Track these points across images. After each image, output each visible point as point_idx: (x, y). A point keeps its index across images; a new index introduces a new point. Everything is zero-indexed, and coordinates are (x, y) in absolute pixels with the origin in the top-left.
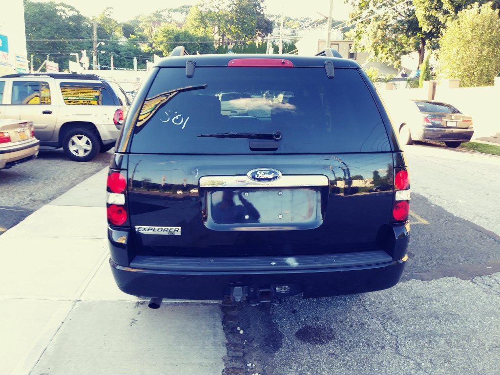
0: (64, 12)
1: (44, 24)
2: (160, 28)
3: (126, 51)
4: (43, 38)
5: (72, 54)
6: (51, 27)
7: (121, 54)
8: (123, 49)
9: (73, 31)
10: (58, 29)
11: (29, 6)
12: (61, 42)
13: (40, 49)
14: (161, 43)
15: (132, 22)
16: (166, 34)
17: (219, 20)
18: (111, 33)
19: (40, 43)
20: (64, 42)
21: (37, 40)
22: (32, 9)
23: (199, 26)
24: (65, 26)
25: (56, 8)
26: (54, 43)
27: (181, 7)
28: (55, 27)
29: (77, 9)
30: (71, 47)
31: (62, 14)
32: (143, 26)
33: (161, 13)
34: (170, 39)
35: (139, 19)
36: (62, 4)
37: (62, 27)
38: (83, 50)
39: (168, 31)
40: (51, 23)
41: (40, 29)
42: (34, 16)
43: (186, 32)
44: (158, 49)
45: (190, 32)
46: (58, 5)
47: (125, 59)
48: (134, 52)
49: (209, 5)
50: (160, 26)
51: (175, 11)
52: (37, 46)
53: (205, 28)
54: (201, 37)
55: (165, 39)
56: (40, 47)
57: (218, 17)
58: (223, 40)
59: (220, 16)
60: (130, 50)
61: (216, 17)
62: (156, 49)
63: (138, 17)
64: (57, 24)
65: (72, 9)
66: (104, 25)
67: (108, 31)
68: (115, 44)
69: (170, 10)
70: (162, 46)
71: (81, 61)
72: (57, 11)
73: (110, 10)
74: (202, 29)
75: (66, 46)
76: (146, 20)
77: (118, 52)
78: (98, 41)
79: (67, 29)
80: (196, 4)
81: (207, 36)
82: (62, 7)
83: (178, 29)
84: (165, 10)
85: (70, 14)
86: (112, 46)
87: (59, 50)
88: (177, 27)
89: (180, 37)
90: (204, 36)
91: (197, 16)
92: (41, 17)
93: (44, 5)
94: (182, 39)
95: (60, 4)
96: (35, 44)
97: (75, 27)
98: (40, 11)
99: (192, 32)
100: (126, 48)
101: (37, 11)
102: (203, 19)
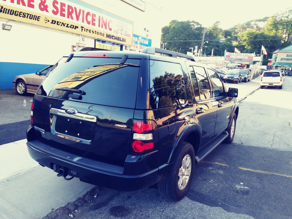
0: (193, 25)
1: (182, 33)
2: (246, 31)
3: (223, 46)
4: (181, 40)
5: (190, 48)
6: (185, 34)
7: (220, 47)
8: (221, 45)
9: (196, 36)
10: (189, 35)
11: (177, 23)
12: (189, 42)
13: (178, 45)
14: (245, 40)
15: (232, 29)
16: (249, 35)
17: (287, 25)
18: (216, 36)
19: (179, 42)
20: (191, 42)
21: (178, 41)
22: (178, 25)
23: (272, 30)
24: (193, 33)
25: (190, 24)
26: (186, 42)
27: (264, 18)
28: (187, 34)
29: (200, 24)
30: (194, 44)
31: (192, 26)
32: (238, 31)
33: (251, 23)
34: (251, 38)
35: (236, 27)
36: (193, 22)
37: (191, 34)
38: (196, 46)
39: (250, 33)
40: (186, 32)
41: (180, 35)
42: (179, 28)
43: (262, 33)
44: (243, 44)
45: (265, 33)
46: (191, 22)
47: (221, 50)
48: (227, 46)
49: (281, 16)
50: (246, 30)
51: (260, 21)
52: (177, 44)
53: (276, 30)
54: (272, 36)
55: (247, 38)
56: (179, 44)
57: (287, 22)
58: (289, 37)
59: (288, 22)
60: (226, 45)
61: (285, 23)
62: (241, 44)
63: (236, 26)
64: (189, 32)
65: (198, 24)
66: (213, 31)
67: (215, 35)
68: (218, 42)
69: (257, 21)
70: (245, 42)
71: (194, 52)
72: (190, 25)
73: (218, 23)
74: (274, 31)
75: (192, 44)
76: (240, 27)
77: (218, 46)
78: (205, 41)
79: (193, 35)
80: (272, 16)
81: (277, 35)
82: (193, 23)
83: (258, 32)
84: (253, 21)
85: (196, 27)
86: (216, 43)
87: (188, 46)
88: (257, 30)
89: (258, 37)
90: (274, 35)
91: (272, 23)
92: (181, 29)
93: (184, 22)
94: (259, 37)
95: (192, 21)
96: (176, 43)
97: (198, 33)
98: (181, 26)
99: (266, 33)
100: (223, 44)
101: (180, 26)
102: (276, 25)
